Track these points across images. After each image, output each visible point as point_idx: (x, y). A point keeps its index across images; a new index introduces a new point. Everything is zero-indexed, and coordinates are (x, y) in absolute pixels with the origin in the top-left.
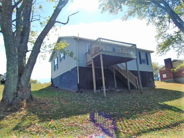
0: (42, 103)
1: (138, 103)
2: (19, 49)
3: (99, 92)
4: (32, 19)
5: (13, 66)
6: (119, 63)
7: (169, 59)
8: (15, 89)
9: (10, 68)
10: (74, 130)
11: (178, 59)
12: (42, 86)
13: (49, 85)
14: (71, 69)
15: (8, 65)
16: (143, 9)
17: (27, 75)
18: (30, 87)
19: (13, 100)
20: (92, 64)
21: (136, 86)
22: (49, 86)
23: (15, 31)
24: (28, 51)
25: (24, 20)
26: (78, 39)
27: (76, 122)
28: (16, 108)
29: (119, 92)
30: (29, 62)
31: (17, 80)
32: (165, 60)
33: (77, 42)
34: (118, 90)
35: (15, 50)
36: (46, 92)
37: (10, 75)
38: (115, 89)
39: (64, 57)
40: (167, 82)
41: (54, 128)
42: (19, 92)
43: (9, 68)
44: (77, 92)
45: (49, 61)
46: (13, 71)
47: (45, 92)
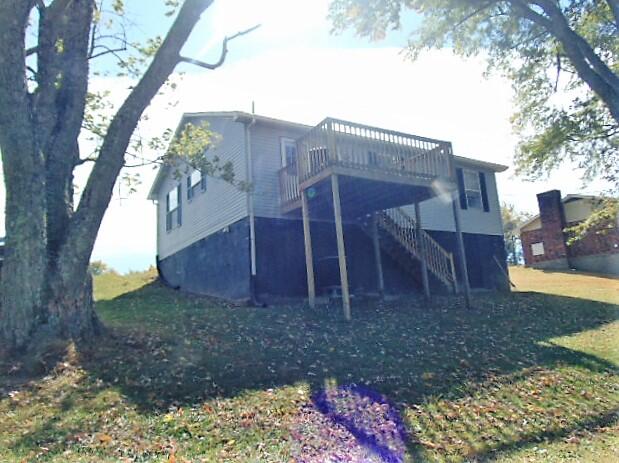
0: (133, 342)
1: (462, 343)
2: (49, 156)
3: (325, 305)
4: (93, 47)
5: (30, 214)
6: (392, 207)
7: (552, 191)
8: (38, 295)
9: (20, 221)
10: (256, 440)
11: (584, 193)
12: (125, 285)
13: (150, 281)
14: (229, 227)
15: (11, 211)
16: (469, 23)
17: (80, 245)
18: (89, 288)
19: (30, 333)
20: (301, 208)
21: (447, 283)
22: (148, 285)
23: (37, 90)
24: (82, 162)
25: (65, 50)
26: (254, 120)
27: (260, 412)
28: (41, 364)
29: (392, 306)
30: (85, 200)
31: (42, 261)
32: (541, 197)
33: (249, 133)
34: (388, 298)
35: (35, 155)
36: (140, 306)
37: (20, 245)
38: (377, 295)
39: (203, 183)
40: (547, 270)
41: (185, 435)
42: (51, 307)
43: (14, 219)
44: (250, 304)
45: (148, 199)
46: (28, 231)
47: (136, 305)
